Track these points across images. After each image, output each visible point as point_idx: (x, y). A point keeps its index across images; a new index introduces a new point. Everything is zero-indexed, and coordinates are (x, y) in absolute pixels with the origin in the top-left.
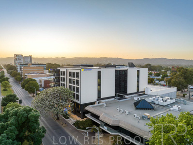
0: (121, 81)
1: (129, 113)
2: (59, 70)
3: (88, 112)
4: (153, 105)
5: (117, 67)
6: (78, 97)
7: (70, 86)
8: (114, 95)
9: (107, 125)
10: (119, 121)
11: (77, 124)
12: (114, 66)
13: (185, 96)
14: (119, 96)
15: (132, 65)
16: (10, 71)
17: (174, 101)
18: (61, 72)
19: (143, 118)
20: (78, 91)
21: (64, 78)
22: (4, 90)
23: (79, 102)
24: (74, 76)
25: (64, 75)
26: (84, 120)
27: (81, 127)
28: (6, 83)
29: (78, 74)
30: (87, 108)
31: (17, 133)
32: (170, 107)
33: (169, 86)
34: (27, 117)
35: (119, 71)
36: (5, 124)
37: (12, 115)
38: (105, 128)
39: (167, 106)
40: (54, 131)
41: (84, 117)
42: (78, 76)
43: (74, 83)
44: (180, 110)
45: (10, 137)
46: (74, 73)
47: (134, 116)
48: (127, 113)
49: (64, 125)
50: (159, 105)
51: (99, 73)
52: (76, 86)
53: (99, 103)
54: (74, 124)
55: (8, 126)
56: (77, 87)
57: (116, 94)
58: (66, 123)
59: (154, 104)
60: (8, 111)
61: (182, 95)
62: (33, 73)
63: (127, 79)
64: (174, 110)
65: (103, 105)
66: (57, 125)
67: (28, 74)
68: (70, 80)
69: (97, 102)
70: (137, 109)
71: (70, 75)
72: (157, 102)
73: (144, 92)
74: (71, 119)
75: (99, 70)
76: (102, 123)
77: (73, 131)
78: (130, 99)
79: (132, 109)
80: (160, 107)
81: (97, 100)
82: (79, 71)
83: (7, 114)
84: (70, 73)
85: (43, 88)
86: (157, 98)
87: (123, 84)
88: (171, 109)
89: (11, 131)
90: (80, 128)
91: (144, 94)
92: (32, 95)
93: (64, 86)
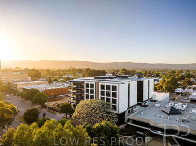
2: (83, 82)
6: (115, 108)
8: (136, 104)
13: (175, 99)
21: (92, 90)
23: (117, 112)
24: (108, 89)
25: (92, 87)
27: (124, 134)
30: (130, 117)
32: (189, 111)
33: (162, 92)
39: (185, 110)
43: (108, 94)
52: (111, 98)
68: (102, 92)
73: (152, 98)
75: (129, 83)
78: (150, 106)
81: (128, 109)
84: (102, 86)
92: (40, 106)
93: (92, 97)
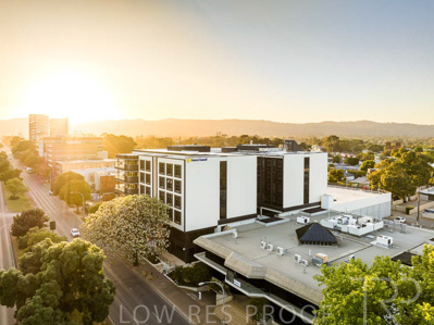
0: (270, 180)
1: (286, 252)
2: (137, 157)
3: (199, 249)
4: (335, 234)
5: (261, 149)
6: (178, 218)
7: (162, 194)
8: (255, 212)
9: (239, 277)
10: (264, 270)
11: (177, 274)
12: (255, 149)
13: (411, 212)
14: (265, 213)
15: (293, 147)
16: (21, 153)
17: (380, 225)
18: (142, 162)
19: (314, 263)
20: (178, 203)
21: (148, 176)
22: (13, 198)
23: (181, 228)
24: (169, 172)
25: (148, 168)
26: (191, 265)
27: (186, 280)
28: (15, 183)
29: (178, 168)
30: (198, 241)
31: (60, 293)
32: (373, 240)
33: (375, 190)
34: (80, 263)
35: (266, 159)
36: (37, 276)
37: (50, 259)
38: (237, 284)
39: (364, 236)
40: (129, 290)
41: (190, 259)
42: (178, 173)
43: (169, 186)
44: (391, 246)
45: (48, 302)
46: (169, 166)
47: (296, 258)
48: (281, 252)
49: (149, 277)
50: (348, 233)
51: (223, 166)
52: (174, 193)
53: (223, 229)
54: (170, 275)
55: (42, 280)
56: (176, 197)
57: (258, 210)
58: (154, 273)
59: (340, 231)
60: (39, 250)
61: (403, 208)
62: (75, 159)
63: (282, 176)
64: (378, 247)
65: (232, 234)
66: (135, 277)
67: (63, 160)
68: (162, 180)
69: (219, 227)
70: (302, 242)
71: (162, 171)
72: (344, 228)
73: (320, 203)
74: (164, 263)
75: (223, 159)
76: (230, 273)
77: (169, 289)
78: (288, 220)
79: (292, 243)
80: (350, 238)
81: (220, 223)
82: (181, 163)
83: (38, 257)
84: (162, 165)
85: (98, 192)
86: (344, 220)
87: (273, 188)
88: (374, 243)
89: (50, 290)
90: (184, 284)
91: (320, 209)
92: (75, 209)
93: (148, 192)
